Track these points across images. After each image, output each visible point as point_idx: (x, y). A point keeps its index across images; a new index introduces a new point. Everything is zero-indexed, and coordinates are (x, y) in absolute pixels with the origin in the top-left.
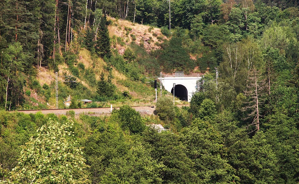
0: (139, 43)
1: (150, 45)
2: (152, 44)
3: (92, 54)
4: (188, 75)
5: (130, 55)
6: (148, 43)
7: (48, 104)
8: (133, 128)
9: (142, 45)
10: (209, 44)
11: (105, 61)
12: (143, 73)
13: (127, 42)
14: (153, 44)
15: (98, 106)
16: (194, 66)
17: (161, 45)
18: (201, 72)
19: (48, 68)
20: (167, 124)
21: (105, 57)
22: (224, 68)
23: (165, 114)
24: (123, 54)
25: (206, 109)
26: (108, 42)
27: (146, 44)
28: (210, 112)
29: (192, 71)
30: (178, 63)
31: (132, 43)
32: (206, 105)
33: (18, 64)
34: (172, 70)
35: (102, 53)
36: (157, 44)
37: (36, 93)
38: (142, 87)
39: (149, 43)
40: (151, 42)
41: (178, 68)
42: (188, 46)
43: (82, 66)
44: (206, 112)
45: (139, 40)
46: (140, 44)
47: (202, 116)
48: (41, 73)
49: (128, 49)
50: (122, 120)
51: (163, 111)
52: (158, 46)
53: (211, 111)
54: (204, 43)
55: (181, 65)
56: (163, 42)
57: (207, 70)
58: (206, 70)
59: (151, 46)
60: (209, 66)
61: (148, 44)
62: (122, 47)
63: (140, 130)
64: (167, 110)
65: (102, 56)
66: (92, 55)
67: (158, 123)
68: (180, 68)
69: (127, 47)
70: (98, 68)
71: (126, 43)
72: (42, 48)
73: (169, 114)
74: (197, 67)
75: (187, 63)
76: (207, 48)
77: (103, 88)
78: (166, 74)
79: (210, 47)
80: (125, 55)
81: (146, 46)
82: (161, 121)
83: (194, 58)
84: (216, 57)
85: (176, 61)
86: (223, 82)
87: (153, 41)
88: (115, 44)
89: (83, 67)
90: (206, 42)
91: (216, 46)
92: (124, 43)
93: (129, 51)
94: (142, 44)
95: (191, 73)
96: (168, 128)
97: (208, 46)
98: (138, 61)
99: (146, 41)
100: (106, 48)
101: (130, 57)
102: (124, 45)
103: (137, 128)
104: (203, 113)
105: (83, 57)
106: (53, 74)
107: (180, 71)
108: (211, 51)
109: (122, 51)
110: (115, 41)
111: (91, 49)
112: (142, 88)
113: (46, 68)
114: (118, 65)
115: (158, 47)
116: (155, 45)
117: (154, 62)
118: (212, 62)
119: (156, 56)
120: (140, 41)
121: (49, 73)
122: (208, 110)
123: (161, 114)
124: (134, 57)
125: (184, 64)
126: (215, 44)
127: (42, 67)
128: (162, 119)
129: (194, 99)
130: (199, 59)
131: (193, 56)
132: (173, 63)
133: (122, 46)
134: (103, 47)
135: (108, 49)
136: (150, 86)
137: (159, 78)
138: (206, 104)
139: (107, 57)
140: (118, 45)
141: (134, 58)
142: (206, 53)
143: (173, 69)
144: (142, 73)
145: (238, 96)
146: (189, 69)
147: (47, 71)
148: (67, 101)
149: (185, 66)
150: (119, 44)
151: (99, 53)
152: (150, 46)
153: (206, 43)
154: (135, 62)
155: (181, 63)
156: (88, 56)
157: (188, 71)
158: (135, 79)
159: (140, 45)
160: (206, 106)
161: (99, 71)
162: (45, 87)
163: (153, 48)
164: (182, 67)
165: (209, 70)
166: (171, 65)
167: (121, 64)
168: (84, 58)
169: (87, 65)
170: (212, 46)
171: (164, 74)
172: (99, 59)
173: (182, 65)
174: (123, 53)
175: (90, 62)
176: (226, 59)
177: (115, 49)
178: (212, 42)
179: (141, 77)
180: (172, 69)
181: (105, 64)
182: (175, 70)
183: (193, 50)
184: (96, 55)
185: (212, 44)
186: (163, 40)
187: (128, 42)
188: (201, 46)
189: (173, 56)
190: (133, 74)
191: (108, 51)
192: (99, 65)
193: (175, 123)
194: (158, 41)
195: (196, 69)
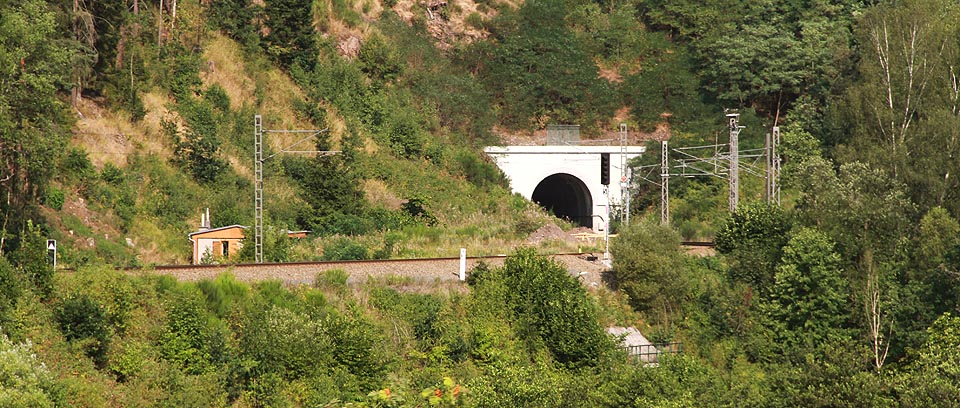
0: (408, 15)
1: (449, 24)
2: (456, 21)
3: (247, 55)
4: (591, 138)
5: (382, 62)
6: (439, 18)
7: (129, 241)
8: (562, 343)
9: (418, 25)
10: (667, 23)
11: (295, 80)
12: (432, 130)
13: (365, 10)
14: (458, 21)
15: (370, 252)
16: (612, 104)
17: (488, 26)
18: (642, 128)
19: (107, 104)
20: (660, 327)
21: (296, 65)
22: (863, 108)
23: (652, 288)
24: (356, 57)
25: (804, 268)
26: (308, 11)
27: (433, 22)
28: (819, 279)
29: (608, 123)
30: (555, 94)
31: (384, 15)
32: (806, 251)
33: (42, 83)
34: (534, 119)
35: (284, 50)
36: (473, 21)
37: (82, 200)
38: (434, 181)
39: (445, 18)
40: (453, 15)
41: (556, 111)
42: (587, 29)
43: (219, 99)
44: (806, 279)
45: (409, 6)
46: (412, 20)
47: (787, 297)
48: (85, 124)
49: (375, 39)
50: (517, 308)
51: (643, 275)
52: (478, 28)
53: (824, 276)
54: (646, 20)
55: (566, 101)
56: (495, 13)
57: (661, 120)
58: (658, 119)
59: (454, 29)
60: (668, 108)
61: (440, 20)
62: (351, 32)
63: (588, 349)
64: (659, 271)
65: (285, 62)
66: (246, 59)
67: (623, 322)
68: (564, 114)
69: (369, 30)
70: (273, 108)
71: (364, 15)
72: (92, 26)
73: (669, 288)
74: (626, 110)
75: (589, 92)
76: (660, 39)
77: (325, 184)
78: (511, 133)
79: (667, 37)
80: (362, 58)
81: (435, 28)
82: (638, 313)
83: (610, 74)
84: (693, 71)
85: (547, 84)
86: (860, 165)
87: (459, 10)
88: (323, 18)
89: (225, 103)
90: (655, 14)
91: (690, 31)
92: (357, 16)
93: (379, 45)
94: (420, 20)
95: (605, 131)
96: (665, 344)
97: (662, 33)
98: (411, 84)
99: (434, 8)
100: (299, 33)
101: (382, 68)
102: (356, 21)
103: (579, 341)
104: (793, 283)
105: (219, 65)
106: (127, 127)
107: (563, 123)
108: (671, 52)
109: (350, 46)
110: (325, 7)
111: (244, 35)
112: (434, 185)
113: (99, 104)
114: (345, 96)
115: (479, 33)
116: (465, 26)
117: (466, 90)
118: (680, 92)
119: (472, 68)
120: (411, 9)
121: (112, 123)
122: (814, 270)
123: (637, 286)
124: (396, 67)
125: (580, 98)
126: (690, 24)
127: (85, 101)
128: (640, 304)
129: (731, 228)
130: (633, 80)
131: (609, 69)
132: (535, 93)
133: (350, 25)
134: (288, 29)
135: (306, 37)
136: (462, 179)
137: (487, 149)
138: (806, 249)
139: (303, 66)
140: (336, 23)
141: (396, 70)
142: (653, 58)
143: (539, 115)
144: (429, 129)
145: (927, 219)
146: (595, 115)
147: (104, 115)
148: (201, 230)
149: (582, 105)
150: (340, 19)
151: (277, 50)
152: (449, 28)
153: (654, 19)
154: (399, 88)
155: (566, 94)
156: (235, 62)
157: (593, 122)
158: (408, 151)
159: (411, 25)
160: (805, 257)
161: (279, 119)
162: (112, 176)
163: (460, 36)
164: (567, 109)
165: (670, 120)
166: (528, 99)
167: (354, 93)
168: (220, 68)
169: (236, 98)
170: (676, 31)
171: (505, 134)
172: (275, 75)
173: (569, 99)
174: (354, 54)
175: (243, 86)
176: (870, 71)
177: (325, 36)
178: (678, 15)
179: (428, 142)
180: (532, 115)
181: (297, 91)
182: (546, 118)
183: (608, 46)
184: (262, 60)
185: (675, 24)
186: (495, 8)
187: (370, 13)
188: (636, 32)
189: (534, 66)
190: (401, 132)
191: (305, 45)
192: (276, 98)
193: (688, 322)
194: (478, 8)
195: (621, 118)
